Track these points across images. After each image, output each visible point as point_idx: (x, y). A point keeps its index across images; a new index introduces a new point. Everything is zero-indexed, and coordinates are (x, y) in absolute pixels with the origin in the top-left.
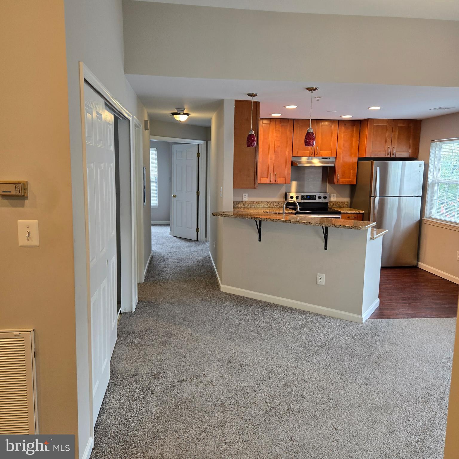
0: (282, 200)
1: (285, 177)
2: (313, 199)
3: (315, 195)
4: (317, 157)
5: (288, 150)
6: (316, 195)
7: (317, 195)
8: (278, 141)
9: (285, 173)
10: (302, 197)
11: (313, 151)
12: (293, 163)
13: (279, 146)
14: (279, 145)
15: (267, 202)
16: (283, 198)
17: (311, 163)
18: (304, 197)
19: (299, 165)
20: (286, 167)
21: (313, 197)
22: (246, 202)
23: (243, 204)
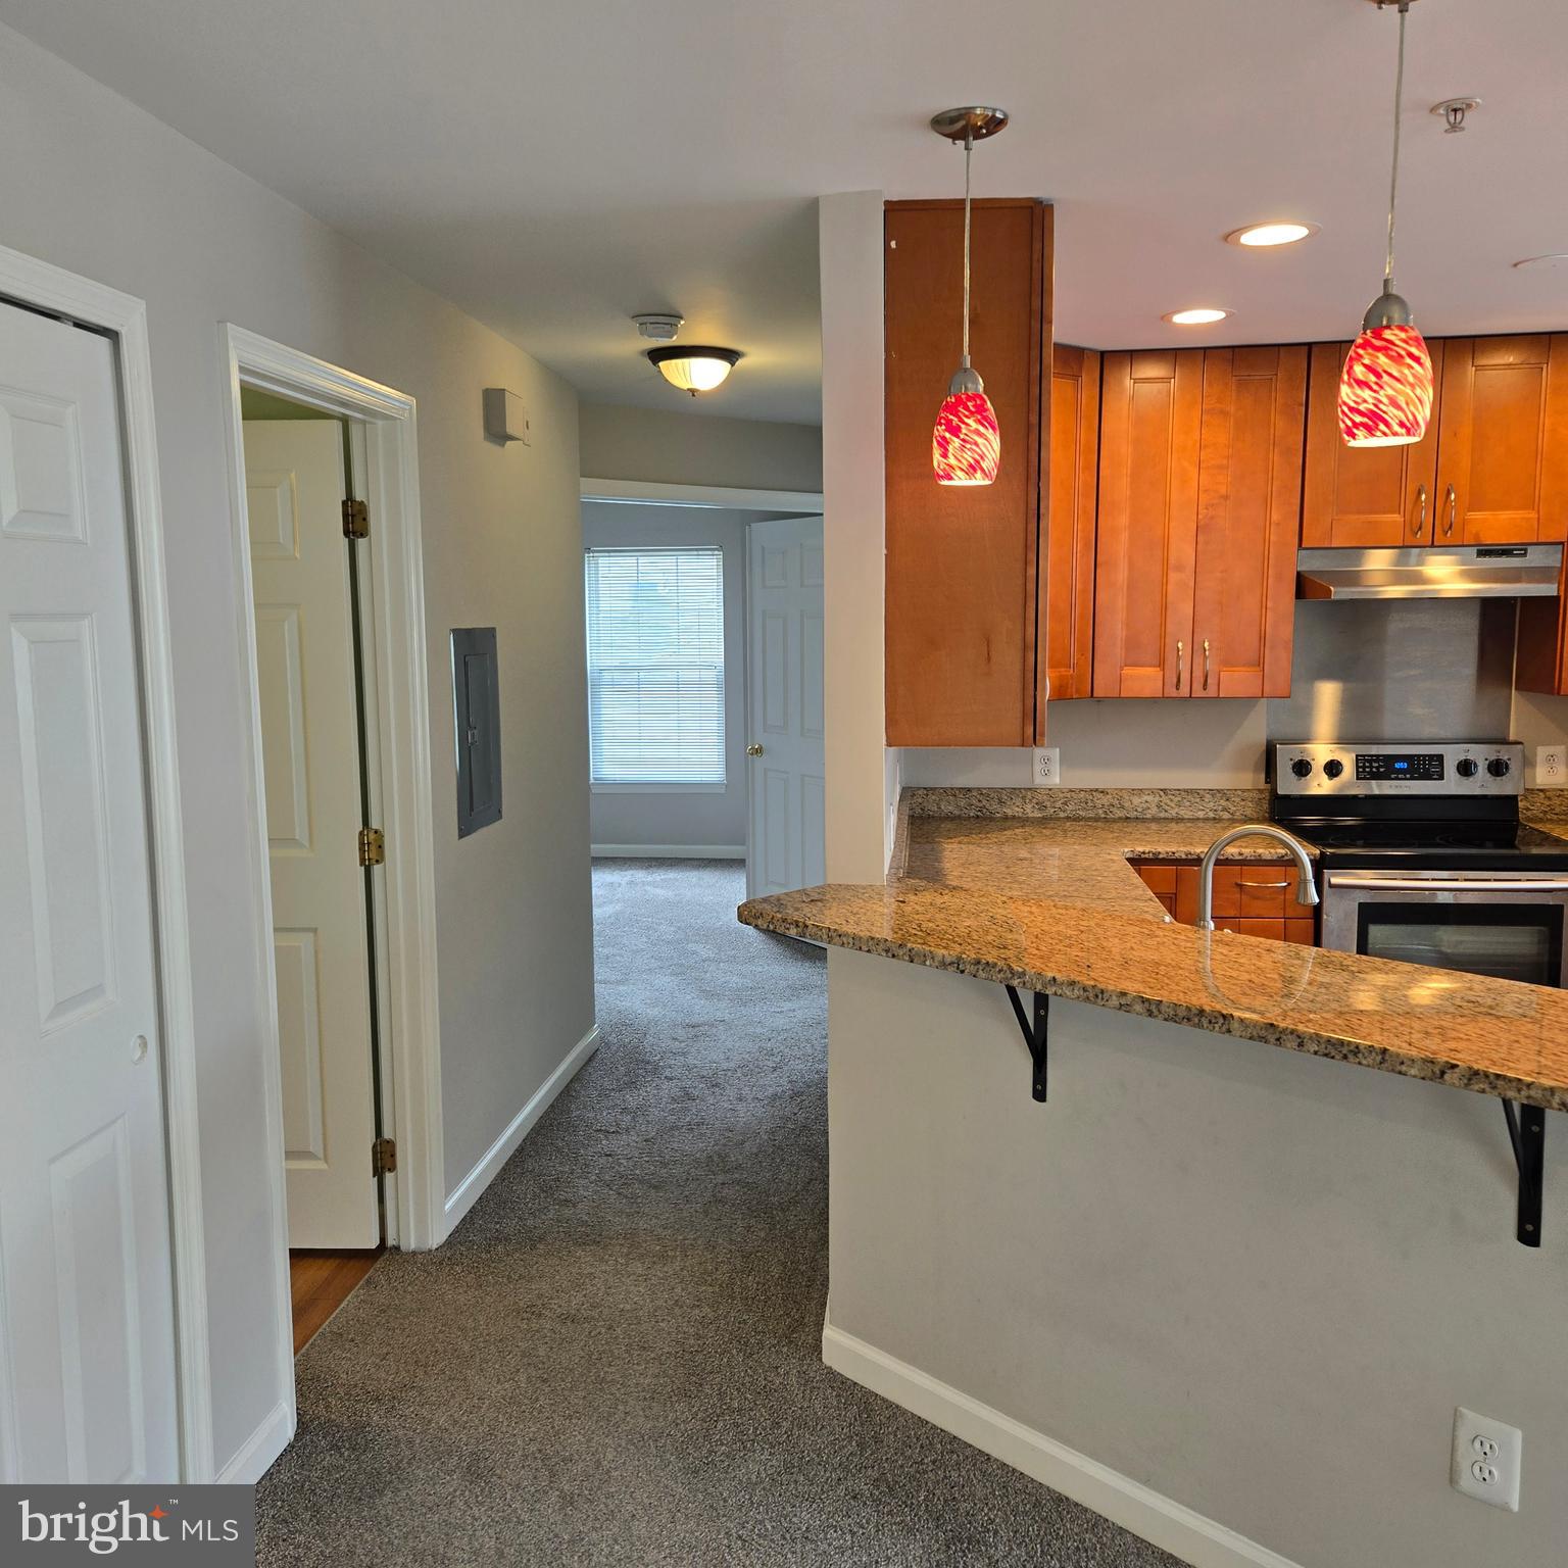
0: (1250, 779)
1: (1260, 663)
2: (1427, 776)
3: (1440, 758)
4: (1446, 547)
5: (1275, 517)
6: (1442, 756)
7: (1452, 756)
8: (1220, 467)
9: (1262, 638)
10: (1364, 767)
11: (1425, 516)
12: (1304, 587)
13: (1226, 498)
14: (1223, 490)
15: (1164, 790)
16: (1256, 770)
17: (1417, 578)
18: (1371, 767)
19: (1338, 593)
20: (1264, 607)
21: (1428, 767)
22: (1050, 790)
23: (1034, 801)
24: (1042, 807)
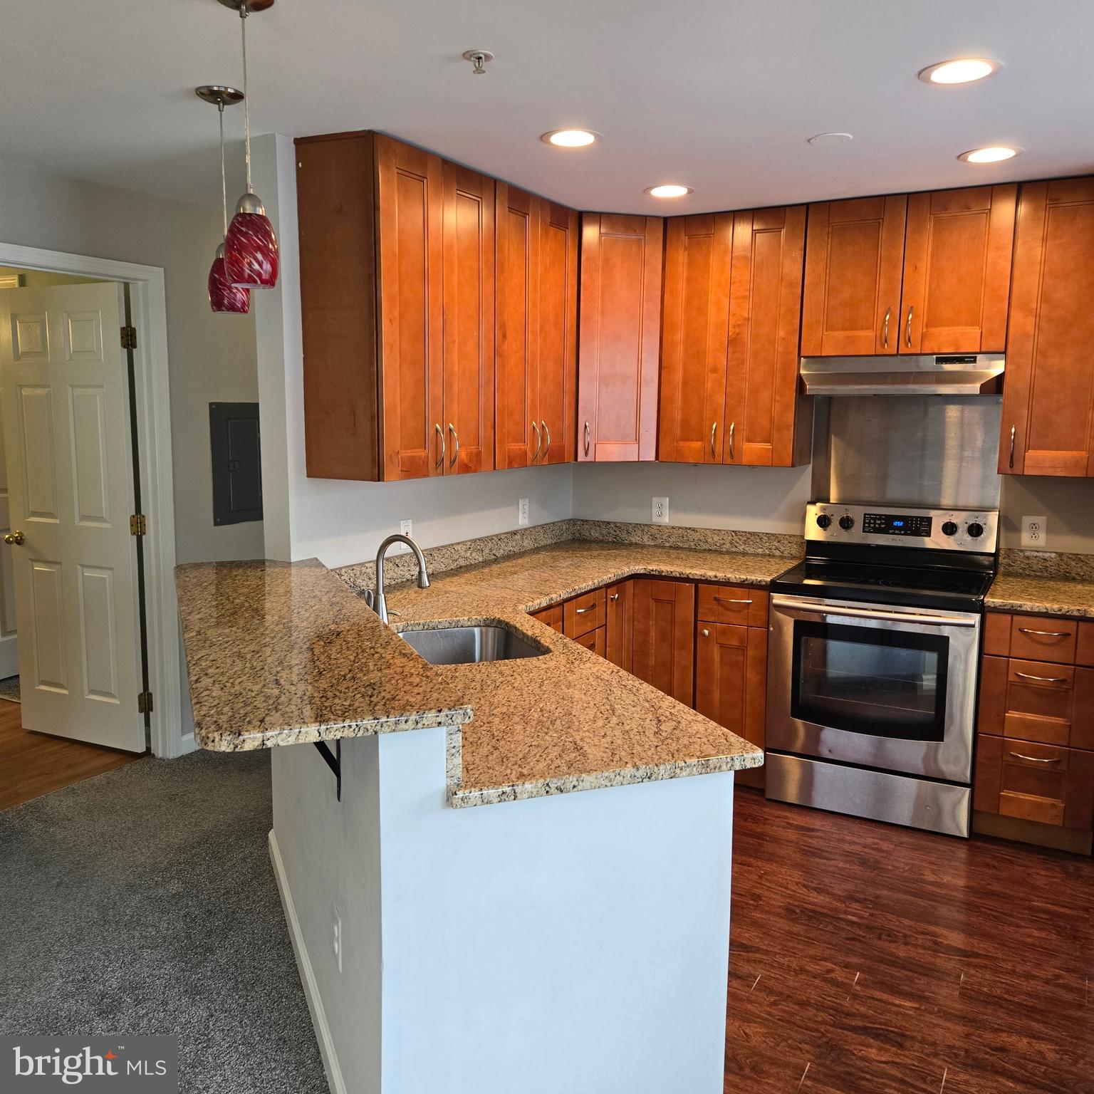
1: (770, 440)
2: (917, 533)
5: (781, 333)
6: (931, 518)
7: (939, 519)
11: (889, 331)
13: (748, 320)
14: (746, 314)
15: (735, 532)
18: (875, 523)
20: (774, 400)
21: (919, 526)
22: (659, 526)
23: (649, 533)
24: (654, 538)
